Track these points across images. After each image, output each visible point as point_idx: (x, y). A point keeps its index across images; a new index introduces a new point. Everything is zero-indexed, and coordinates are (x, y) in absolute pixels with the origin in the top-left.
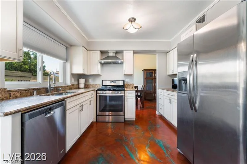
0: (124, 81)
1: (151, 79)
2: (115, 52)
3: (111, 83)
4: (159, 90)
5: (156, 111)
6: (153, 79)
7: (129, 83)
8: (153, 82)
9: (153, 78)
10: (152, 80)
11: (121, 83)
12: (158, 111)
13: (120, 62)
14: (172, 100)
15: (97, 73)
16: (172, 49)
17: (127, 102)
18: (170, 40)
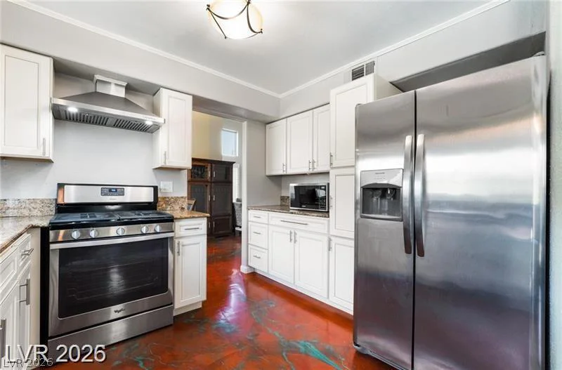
0: (156, 189)
1: (202, 183)
2: (125, 84)
3: (103, 194)
4: (250, 212)
5: (241, 264)
6: (209, 184)
7: (170, 196)
8: (208, 191)
9: (208, 182)
10: (207, 186)
11: (145, 196)
12: (248, 265)
13: (149, 123)
14: (299, 234)
15: (37, 154)
16: (284, 116)
17: (180, 257)
18: (281, 96)
